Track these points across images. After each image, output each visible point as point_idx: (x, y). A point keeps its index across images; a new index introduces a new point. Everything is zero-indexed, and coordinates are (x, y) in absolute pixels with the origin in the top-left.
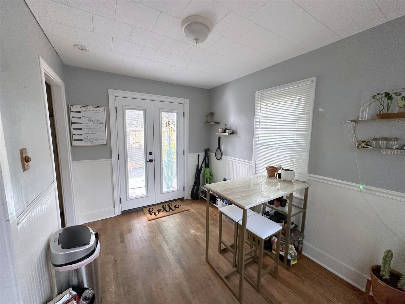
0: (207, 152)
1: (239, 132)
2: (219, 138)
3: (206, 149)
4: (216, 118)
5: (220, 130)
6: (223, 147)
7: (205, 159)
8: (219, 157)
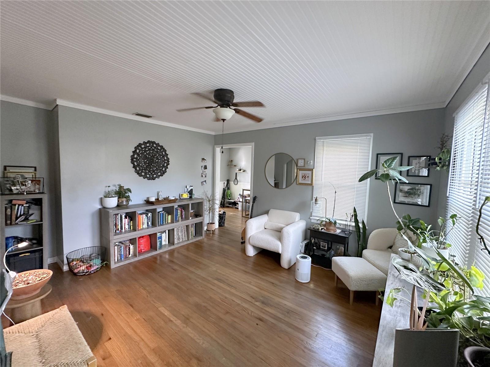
0: (228, 181)
1: (247, 170)
2: (236, 173)
3: (227, 180)
4: (234, 163)
5: (237, 170)
6: (238, 178)
7: (227, 185)
8: (236, 183)
